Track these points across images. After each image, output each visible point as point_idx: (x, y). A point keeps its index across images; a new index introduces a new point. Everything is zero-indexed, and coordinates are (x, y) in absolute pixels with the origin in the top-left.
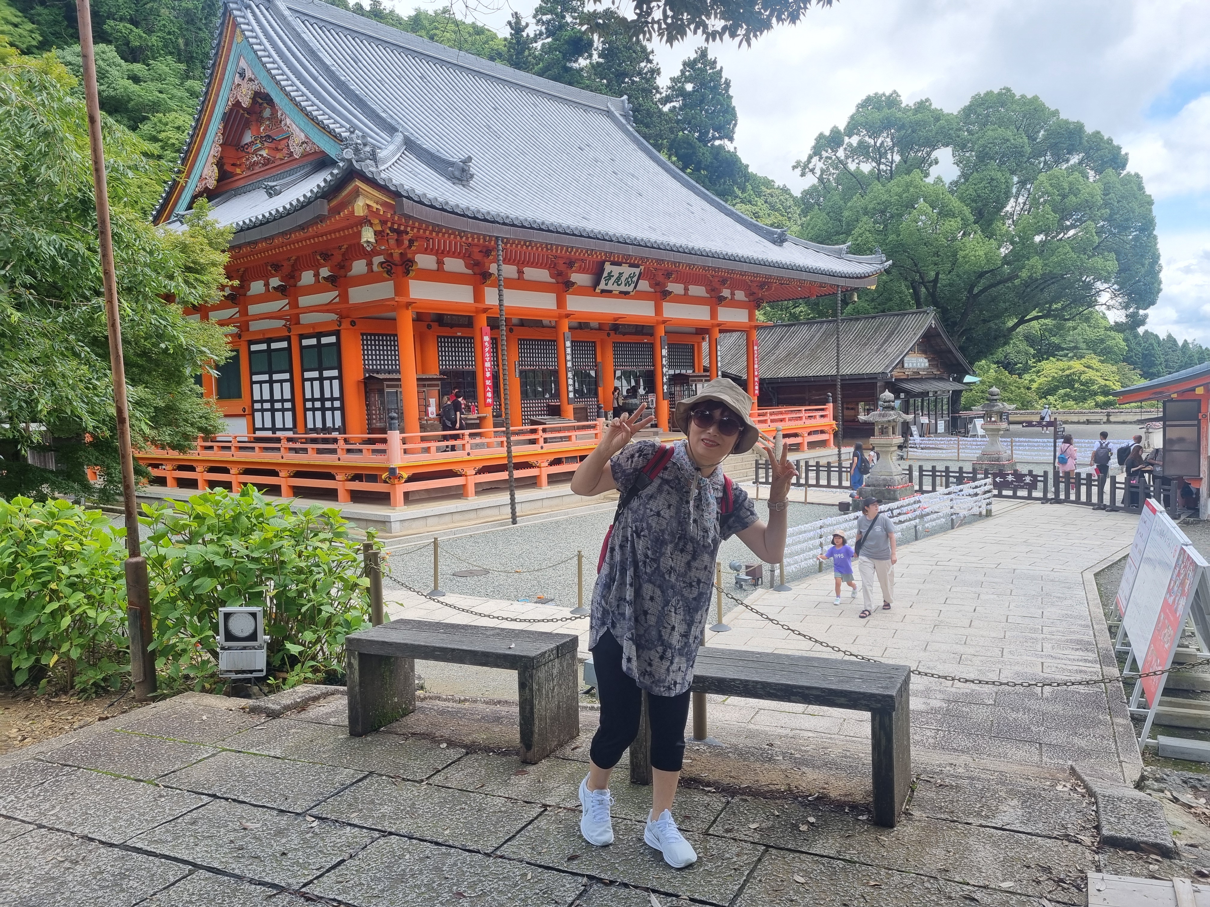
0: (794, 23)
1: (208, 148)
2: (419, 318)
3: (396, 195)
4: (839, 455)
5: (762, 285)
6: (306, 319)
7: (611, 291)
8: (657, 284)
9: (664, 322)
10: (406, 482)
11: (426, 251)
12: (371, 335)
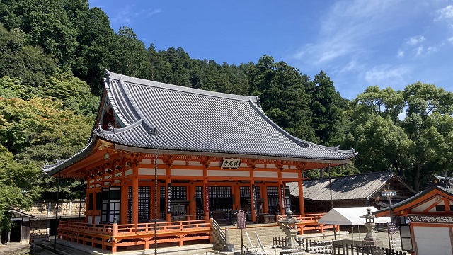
2: (140, 181)
3: (114, 143)
4: (335, 235)
7: (228, 168)
8: (250, 164)
9: (254, 179)
10: (118, 243)
11: (146, 158)
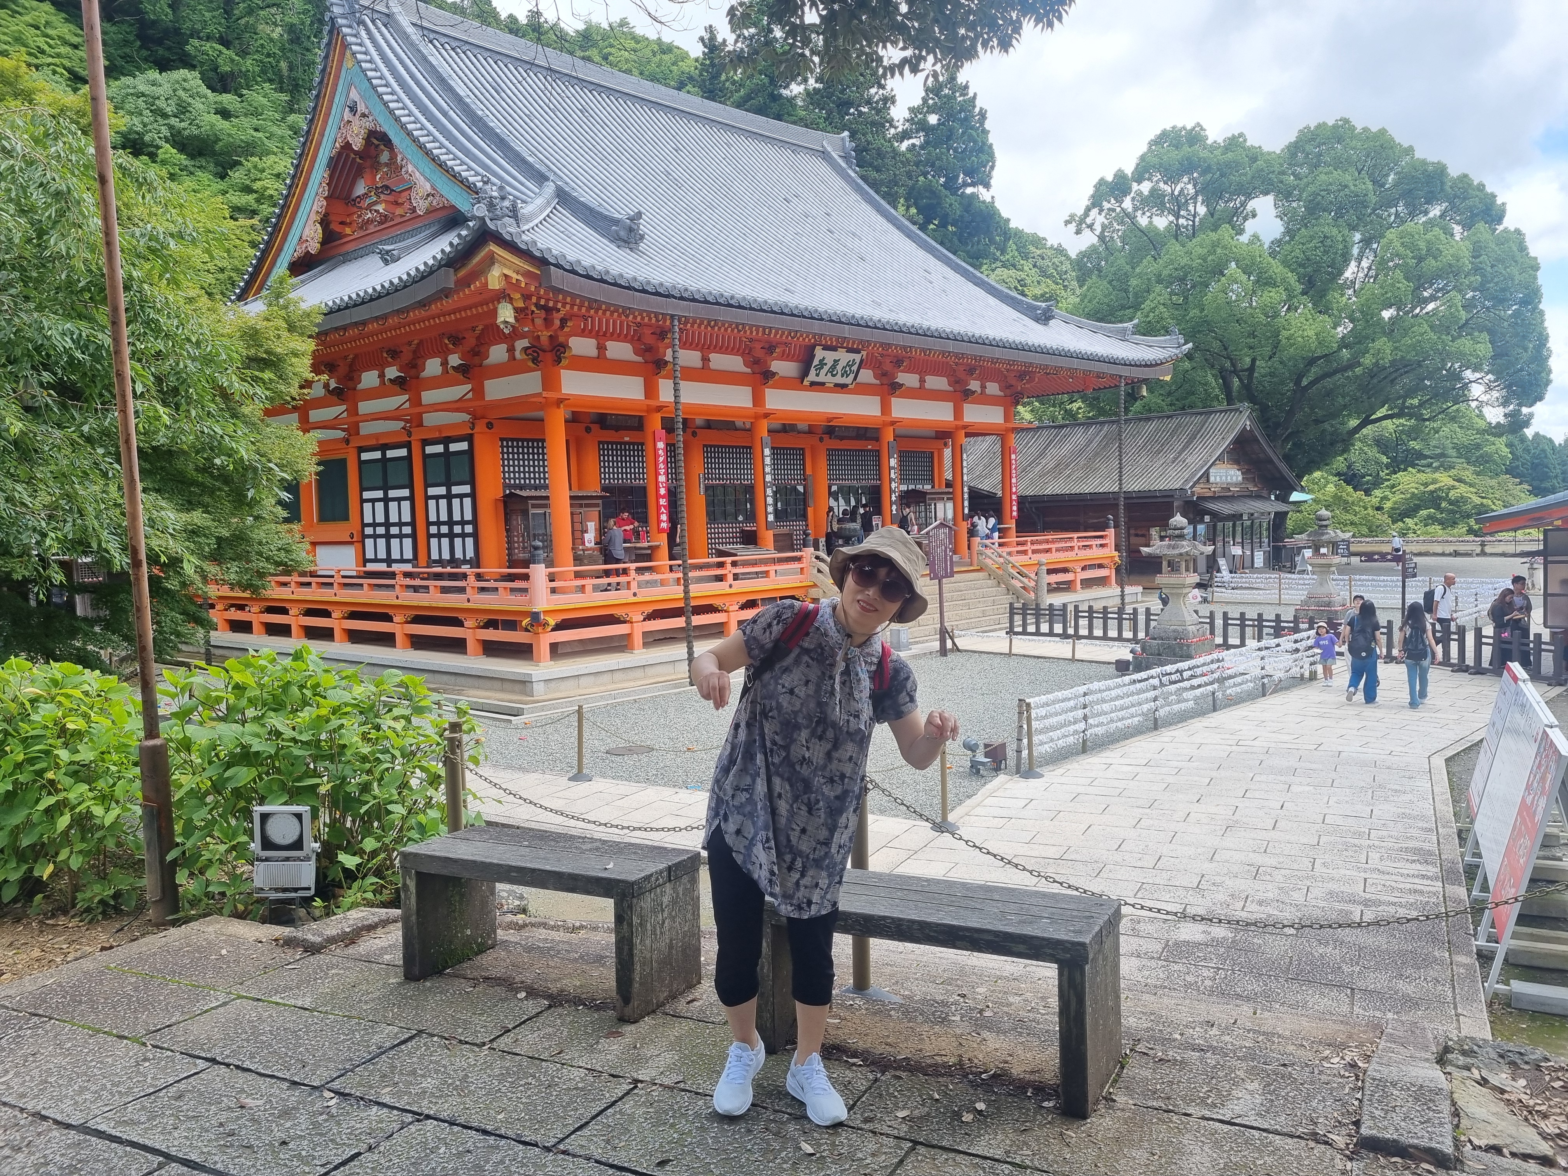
0: (1007, 51)
1: (310, 202)
2: (574, 419)
3: (542, 262)
4: (1122, 596)
5: (1021, 376)
6: (431, 419)
7: (823, 384)
8: (884, 374)
9: (893, 423)
10: (553, 630)
11: (583, 333)
12: (512, 440)
